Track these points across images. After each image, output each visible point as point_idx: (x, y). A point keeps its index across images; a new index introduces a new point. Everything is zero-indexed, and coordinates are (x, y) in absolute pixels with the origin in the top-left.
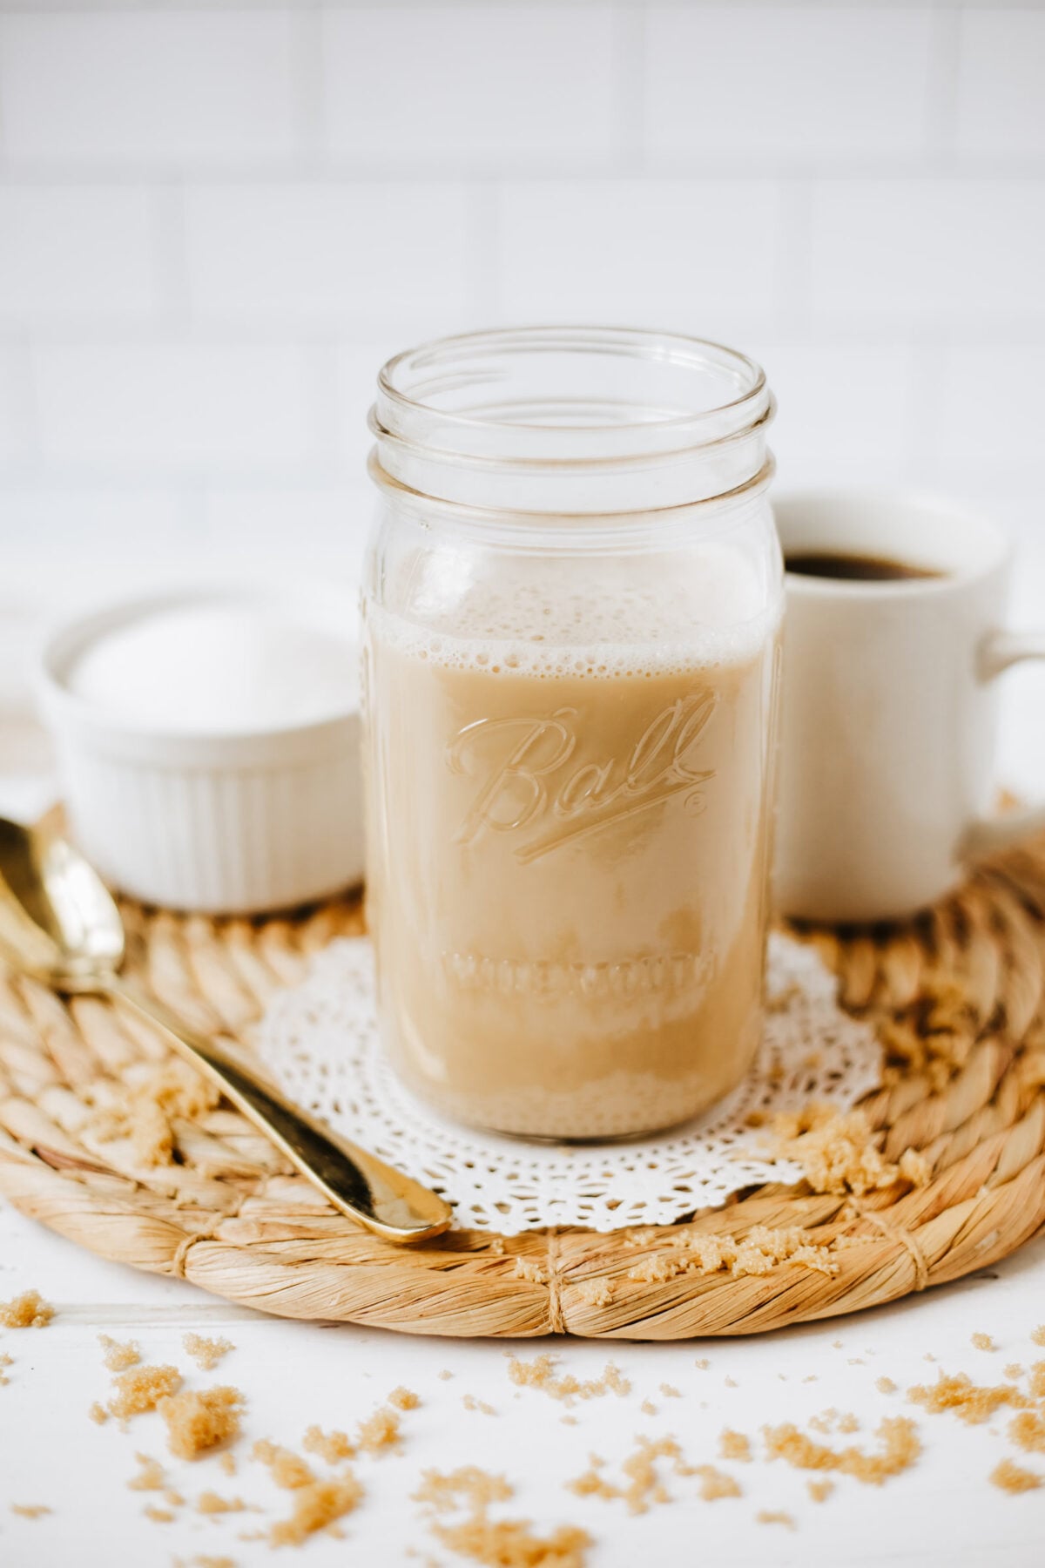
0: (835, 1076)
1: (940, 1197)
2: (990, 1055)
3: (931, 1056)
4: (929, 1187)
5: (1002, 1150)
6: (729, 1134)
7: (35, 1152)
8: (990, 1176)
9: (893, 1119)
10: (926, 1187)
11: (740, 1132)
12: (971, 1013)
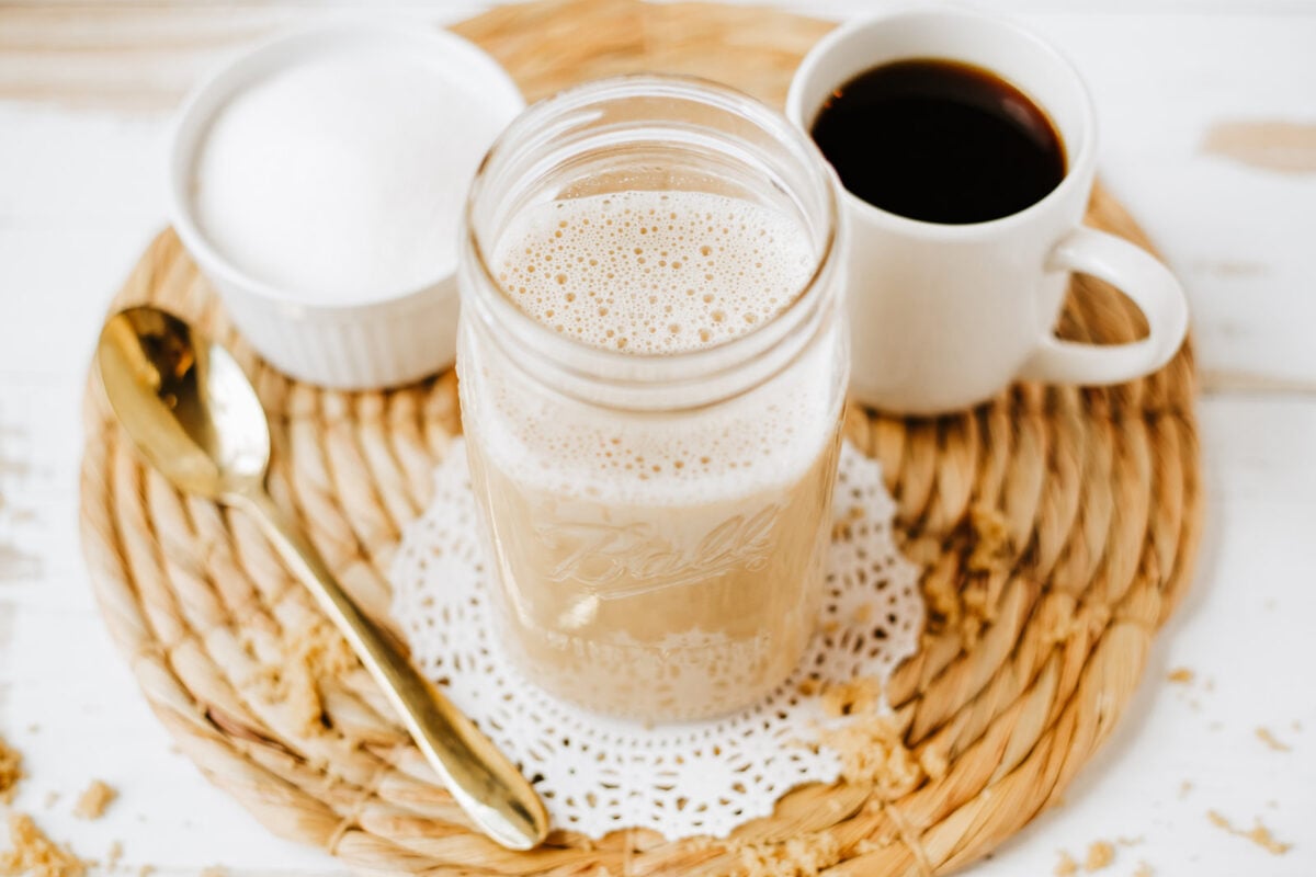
0: (880, 634)
1: (951, 796)
2: (1020, 595)
3: (964, 609)
4: (942, 784)
5: (1011, 733)
6: (782, 704)
7: (208, 716)
8: (995, 769)
9: (924, 687)
10: (940, 781)
11: (793, 702)
12: (1010, 546)
